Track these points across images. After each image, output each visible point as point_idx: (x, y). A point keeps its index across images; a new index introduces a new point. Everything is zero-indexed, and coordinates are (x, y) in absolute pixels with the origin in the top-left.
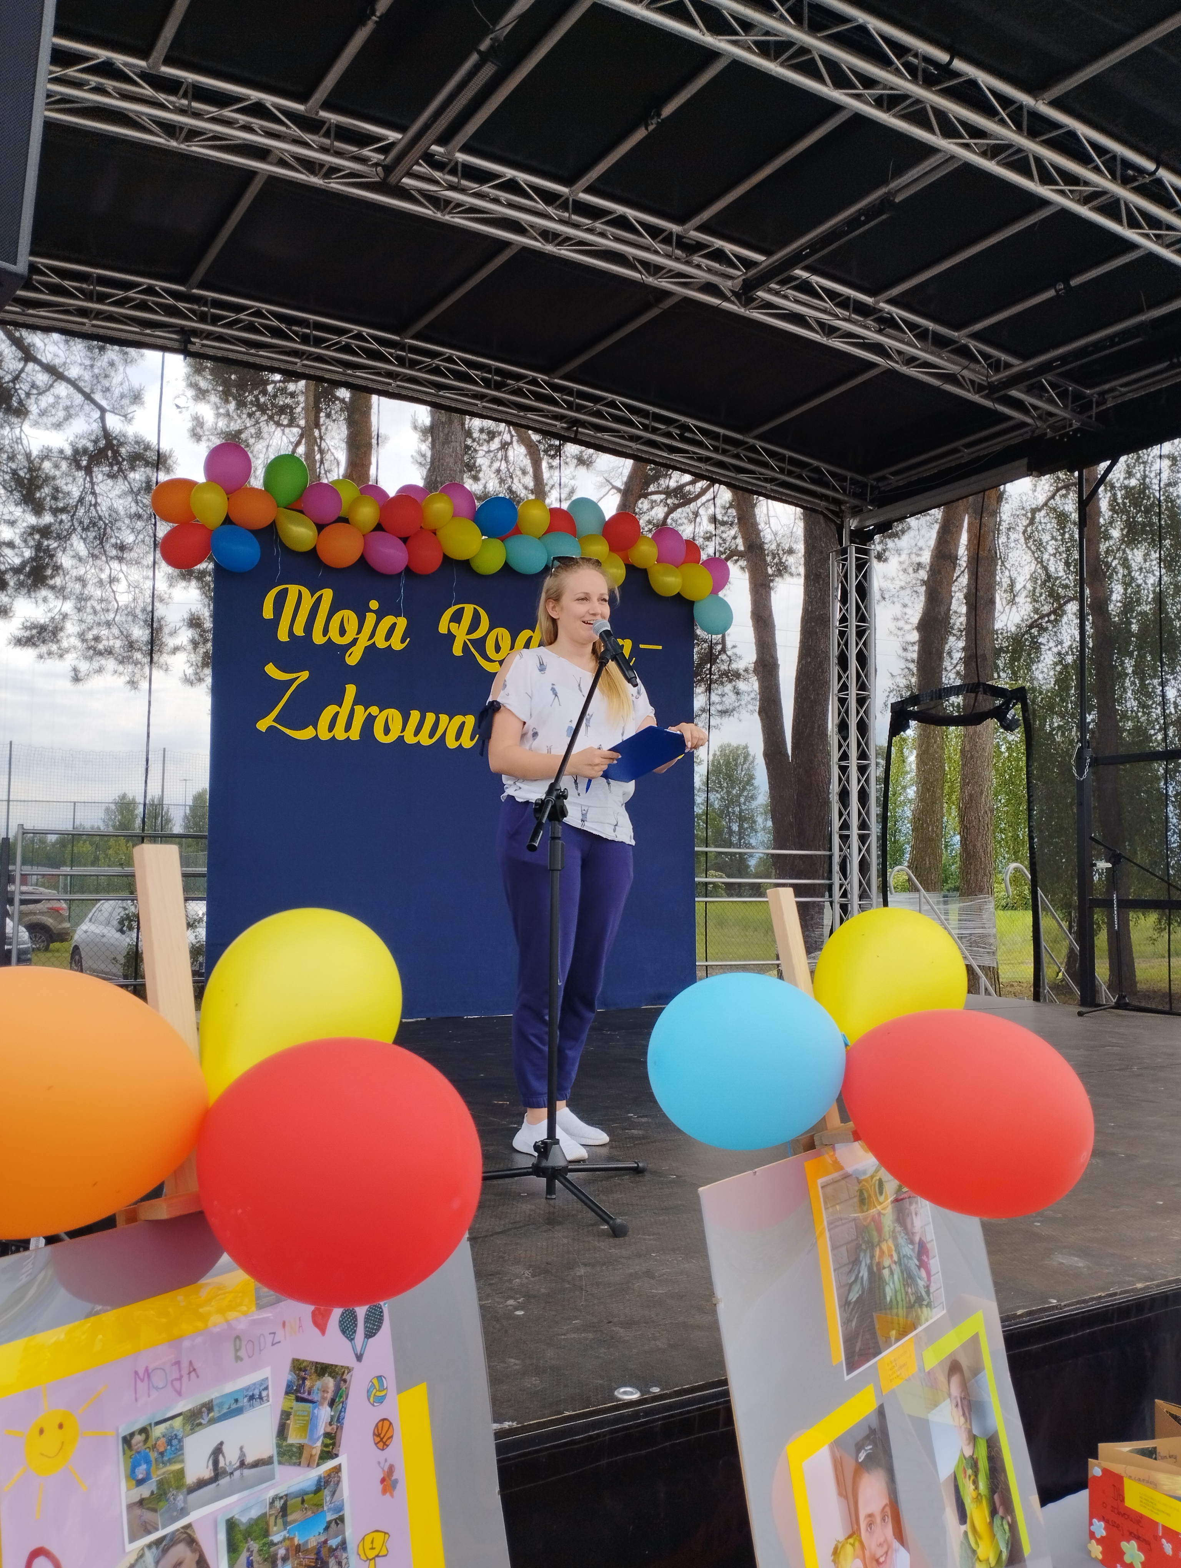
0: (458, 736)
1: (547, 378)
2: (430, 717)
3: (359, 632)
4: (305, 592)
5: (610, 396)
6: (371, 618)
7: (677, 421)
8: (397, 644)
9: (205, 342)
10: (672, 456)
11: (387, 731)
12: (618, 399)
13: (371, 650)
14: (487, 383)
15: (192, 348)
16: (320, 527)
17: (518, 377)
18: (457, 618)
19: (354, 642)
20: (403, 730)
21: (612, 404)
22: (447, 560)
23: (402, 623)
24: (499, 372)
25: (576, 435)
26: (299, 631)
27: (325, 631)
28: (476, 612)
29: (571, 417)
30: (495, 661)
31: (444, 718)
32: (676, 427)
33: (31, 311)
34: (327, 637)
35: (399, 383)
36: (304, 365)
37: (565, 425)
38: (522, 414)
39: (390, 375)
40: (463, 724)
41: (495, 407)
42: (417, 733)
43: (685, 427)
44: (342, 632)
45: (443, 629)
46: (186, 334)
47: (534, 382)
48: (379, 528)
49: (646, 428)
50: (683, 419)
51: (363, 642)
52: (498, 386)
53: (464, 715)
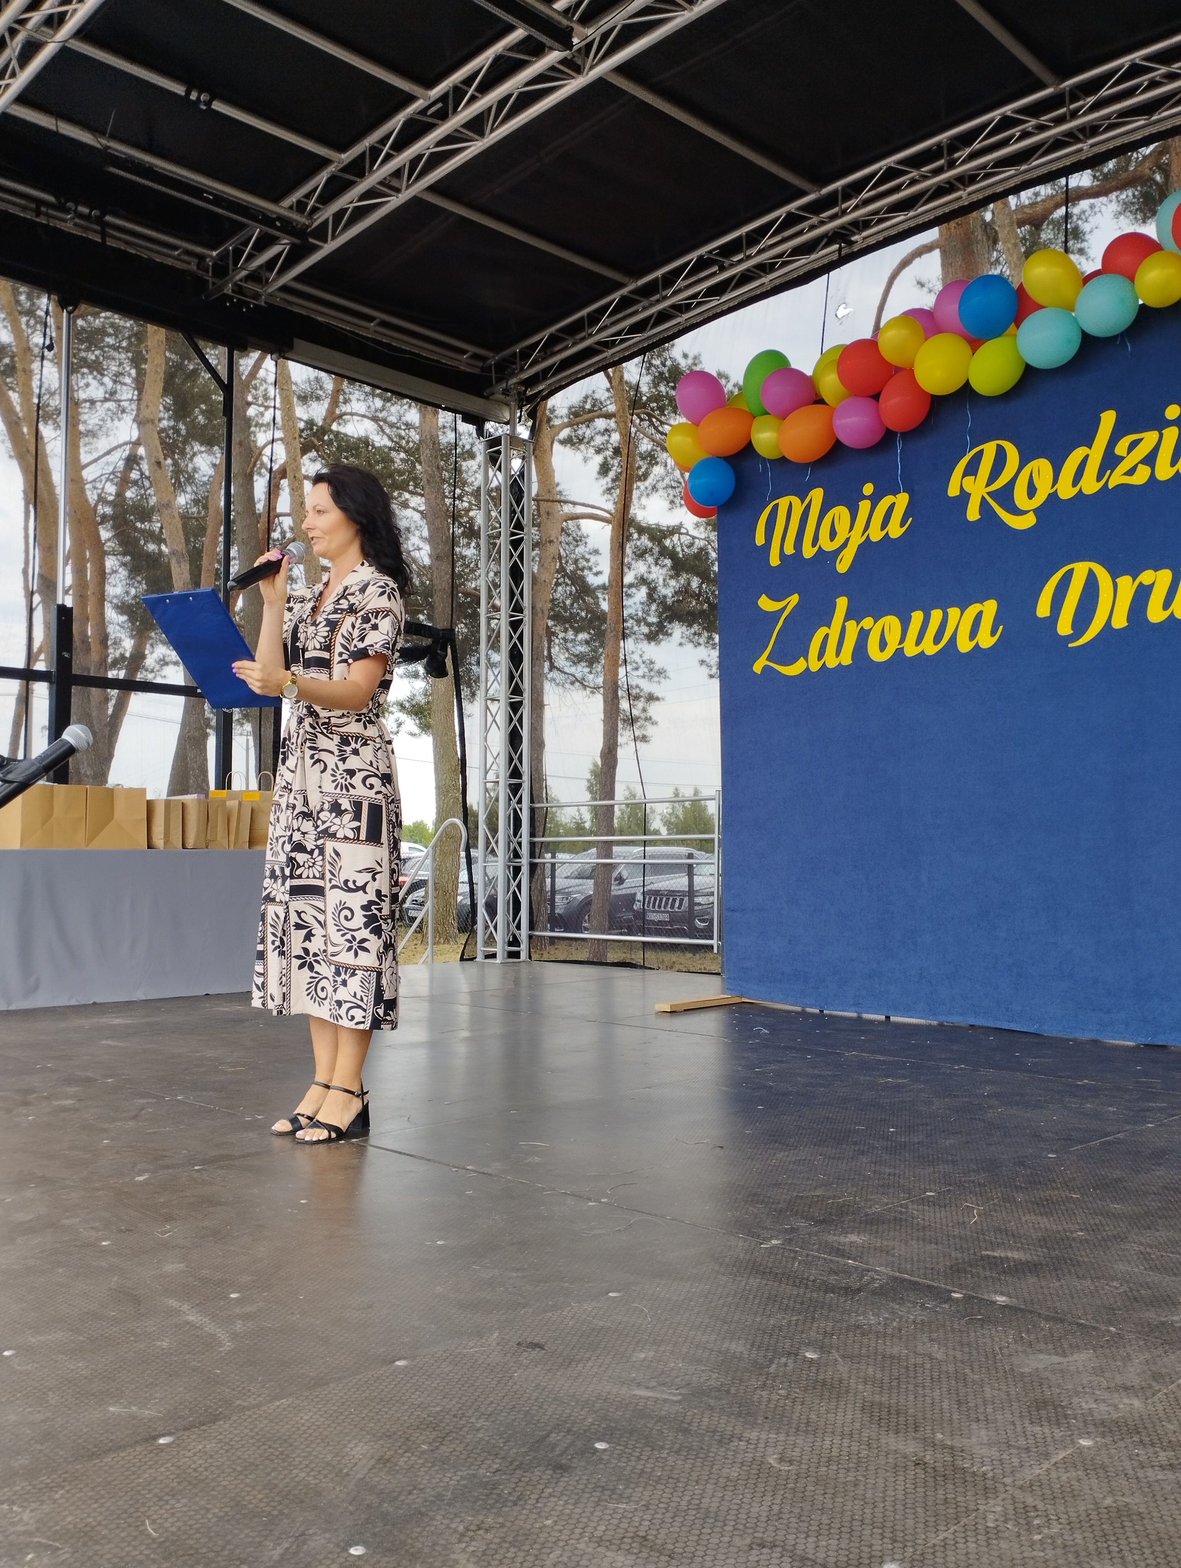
0: (974, 633)
2: (936, 615)
3: (851, 529)
4: (795, 501)
6: (865, 506)
8: (895, 530)
11: (883, 645)
13: (864, 548)
18: (972, 470)
19: (846, 543)
20: (902, 640)
22: (933, 400)
23: (902, 500)
26: (789, 550)
27: (815, 540)
28: (1000, 450)
30: (1028, 512)
31: (954, 613)
34: (816, 548)
40: (980, 614)
42: (919, 640)
44: (833, 534)
45: (953, 491)
46: (843, 235)
51: (856, 540)
53: (981, 601)
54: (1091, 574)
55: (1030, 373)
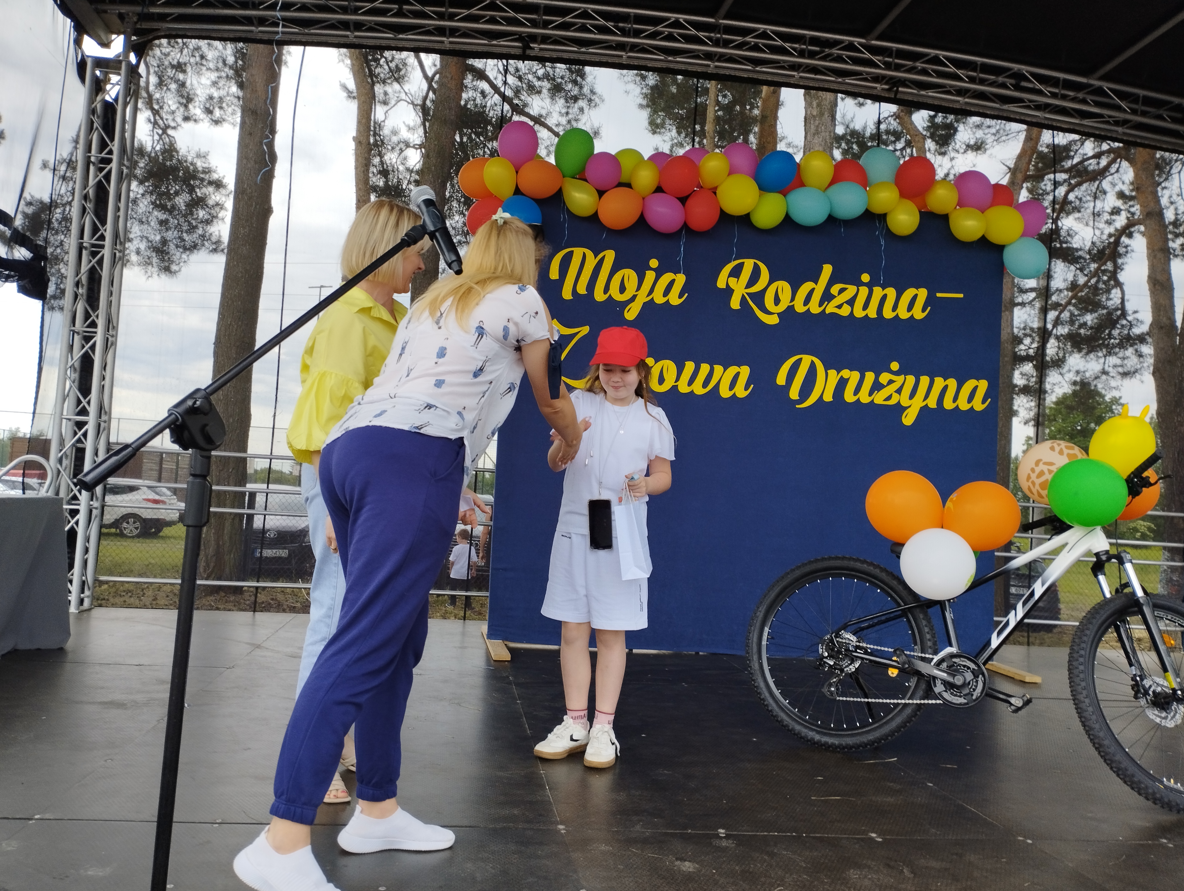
0: (732, 386)
1: (863, 41)
2: (705, 368)
3: (639, 288)
4: (589, 254)
5: (933, 52)
6: (650, 276)
7: (1009, 69)
8: (675, 299)
9: (542, 46)
10: (1005, 107)
11: (661, 380)
12: (941, 54)
13: (649, 306)
14: (802, 54)
15: (532, 53)
16: (601, 193)
17: (835, 43)
18: (736, 273)
19: (633, 298)
20: (677, 380)
21: (936, 60)
22: (724, 217)
23: (681, 279)
24: (814, 41)
25: (896, 95)
26: (582, 290)
27: (606, 289)
28: (756, 267)
29: (892, 78)
30: (773, 314)
31: (718, 369)
32: (1009, 77)
33: (401, 36)
34: (607, 295)
35: (717, 64)
36: (629, 57)
37: (886, 87)
38: (840, 80)
39: (709, 56)
40: (738, 374)
41: (813, 76)
42: (691, 382)
43: (1019, 76)
44: (622, 289)
45: (721, 284)
46: (527, 40)
47: (850, 47)
48: (659, 189)
49: (972, 80)
50: (1016, 67)
51: (642, 298)
52: (812, 55)
53: (739, 366)
54: (813, 363)
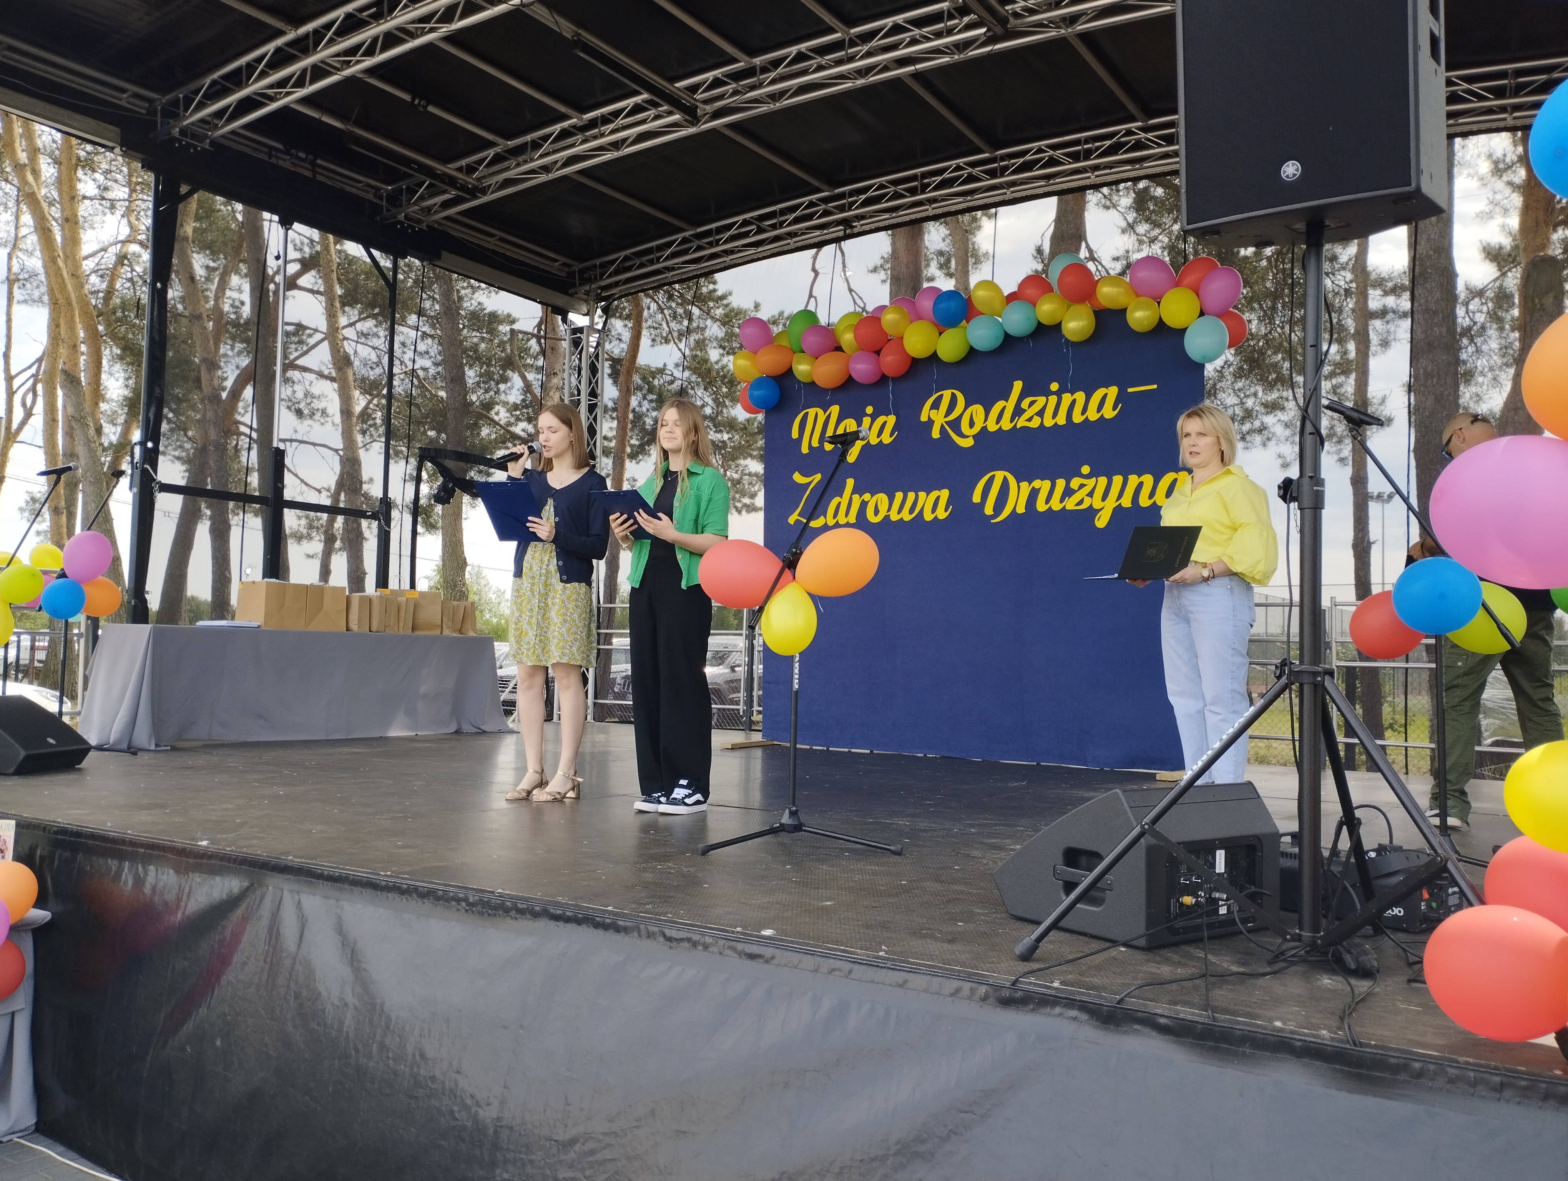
0: (934, 509)
2: (911, 496)
4: (820, 411)
6: (867, 421)
8: (887, 439)
11: (876, 512)
13: (866, 447)
18: (936, 406)
20: (889, 510)
22: (912, 361)
23: (892, 419)
26: (815, 444)
28: (953, 395)
30: (968, 437)
31: (922, 495)
40: (939, 497)
42: (900, 511)
45: (924, 418)
48: (860, 348)
53: (939, 490)
54: (1005, 478)
55: (972, 351)
